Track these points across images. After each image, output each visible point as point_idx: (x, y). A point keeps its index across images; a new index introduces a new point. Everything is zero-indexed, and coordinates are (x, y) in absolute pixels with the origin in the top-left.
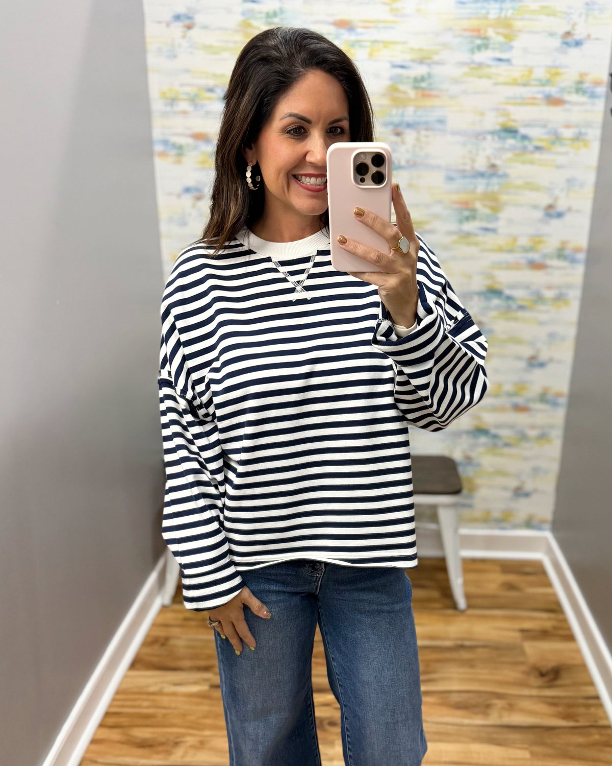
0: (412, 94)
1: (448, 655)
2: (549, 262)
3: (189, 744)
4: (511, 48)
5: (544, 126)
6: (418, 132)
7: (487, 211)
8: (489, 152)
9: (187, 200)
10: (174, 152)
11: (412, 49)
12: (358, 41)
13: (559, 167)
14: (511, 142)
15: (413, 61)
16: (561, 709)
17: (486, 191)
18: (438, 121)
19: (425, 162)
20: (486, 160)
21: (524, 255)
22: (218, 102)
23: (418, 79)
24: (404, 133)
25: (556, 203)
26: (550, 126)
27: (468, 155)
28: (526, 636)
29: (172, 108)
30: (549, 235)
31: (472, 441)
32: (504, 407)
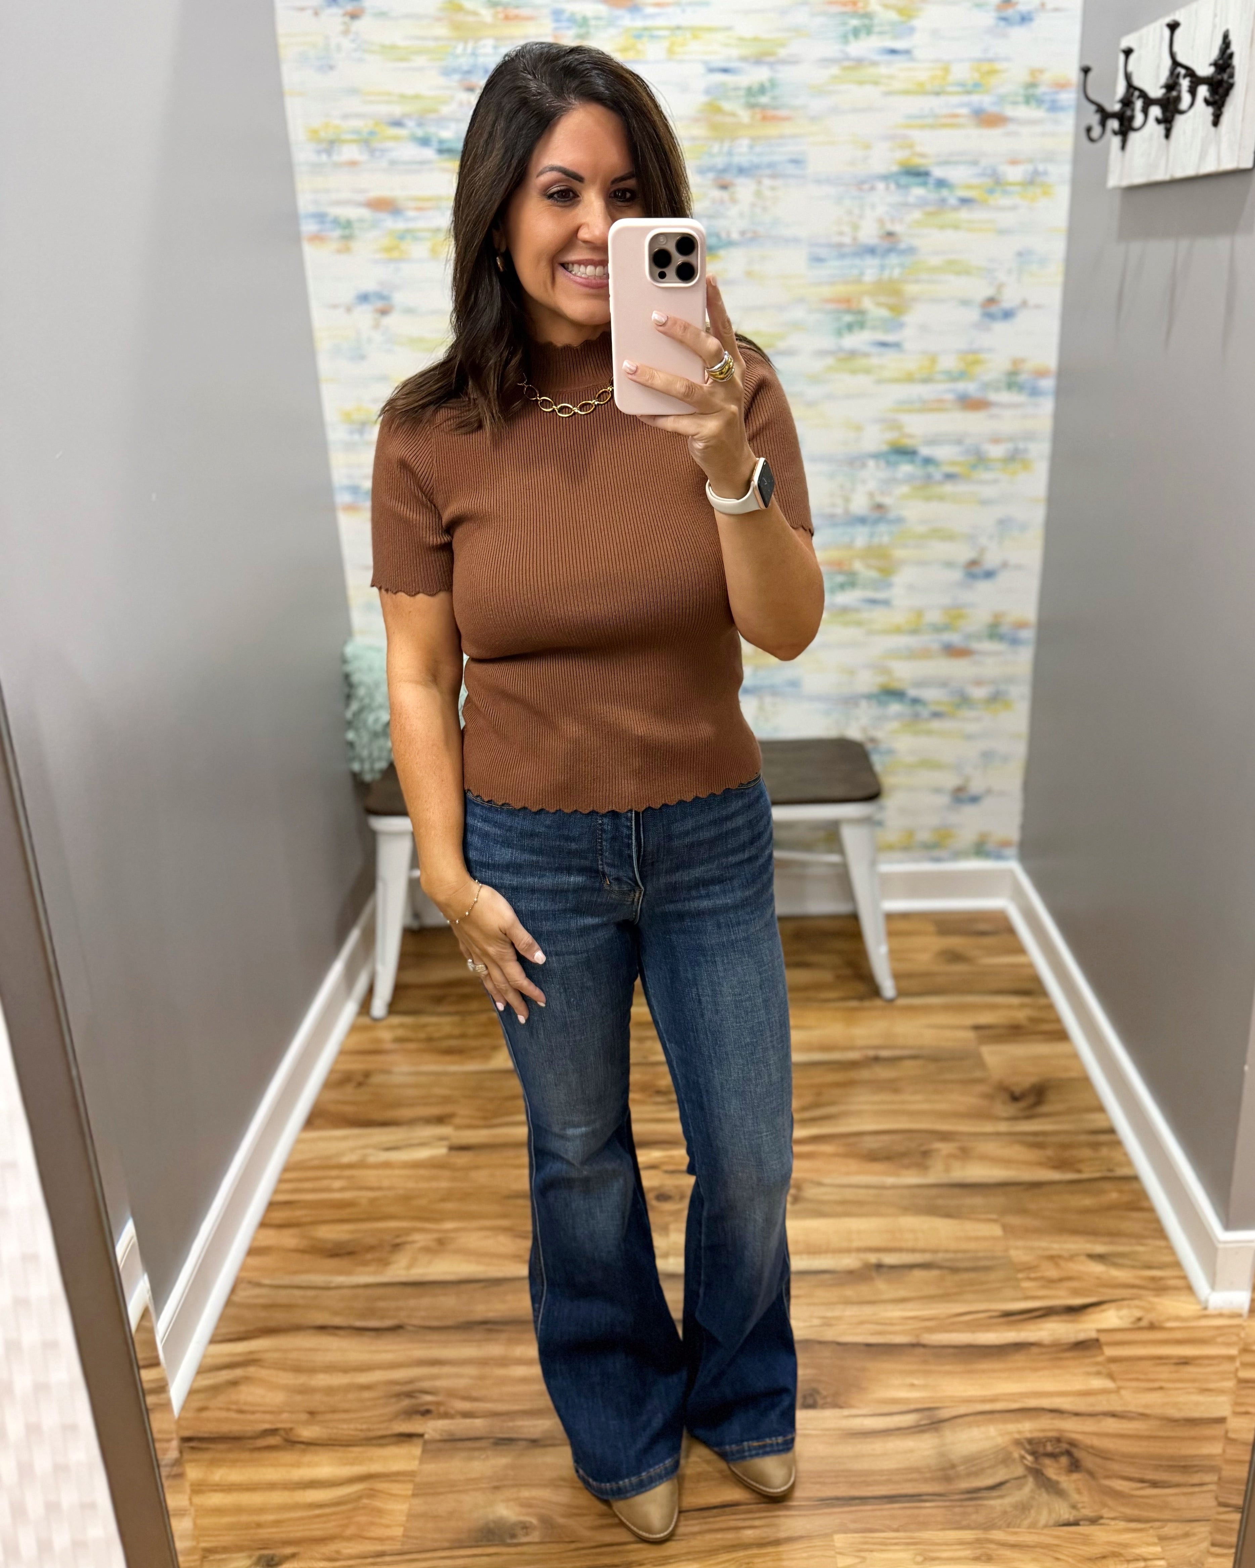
0: (745, 116)
1: (854, 1075)
2: (993, 397)
3: (418, 1245)
4: (912, 30)
5: (975, 163)
6: (759, 183)
7: (884, 313)
8: (881, 210)
9: (365, 316)
10: (336, 233)
11: (741, 39)
12: (646, 29)
13: (1003, 232)
14: (918, 192)
15: (744, 59)
16: (1049, 1152)
17: (880, 280)
18: (792, 161)
19: (773, 233)
20: (877, 225)
21: (951, 386)
22: (410, 144)
23: (754, 91)
24: (733, 185)
25: (1001, 294)
26: (984, 162)
27: (846, 218)
28: (985, 1037)
29: (330, 157)
30: (990, 350)
31: (877, 711)
32: (928, 650)
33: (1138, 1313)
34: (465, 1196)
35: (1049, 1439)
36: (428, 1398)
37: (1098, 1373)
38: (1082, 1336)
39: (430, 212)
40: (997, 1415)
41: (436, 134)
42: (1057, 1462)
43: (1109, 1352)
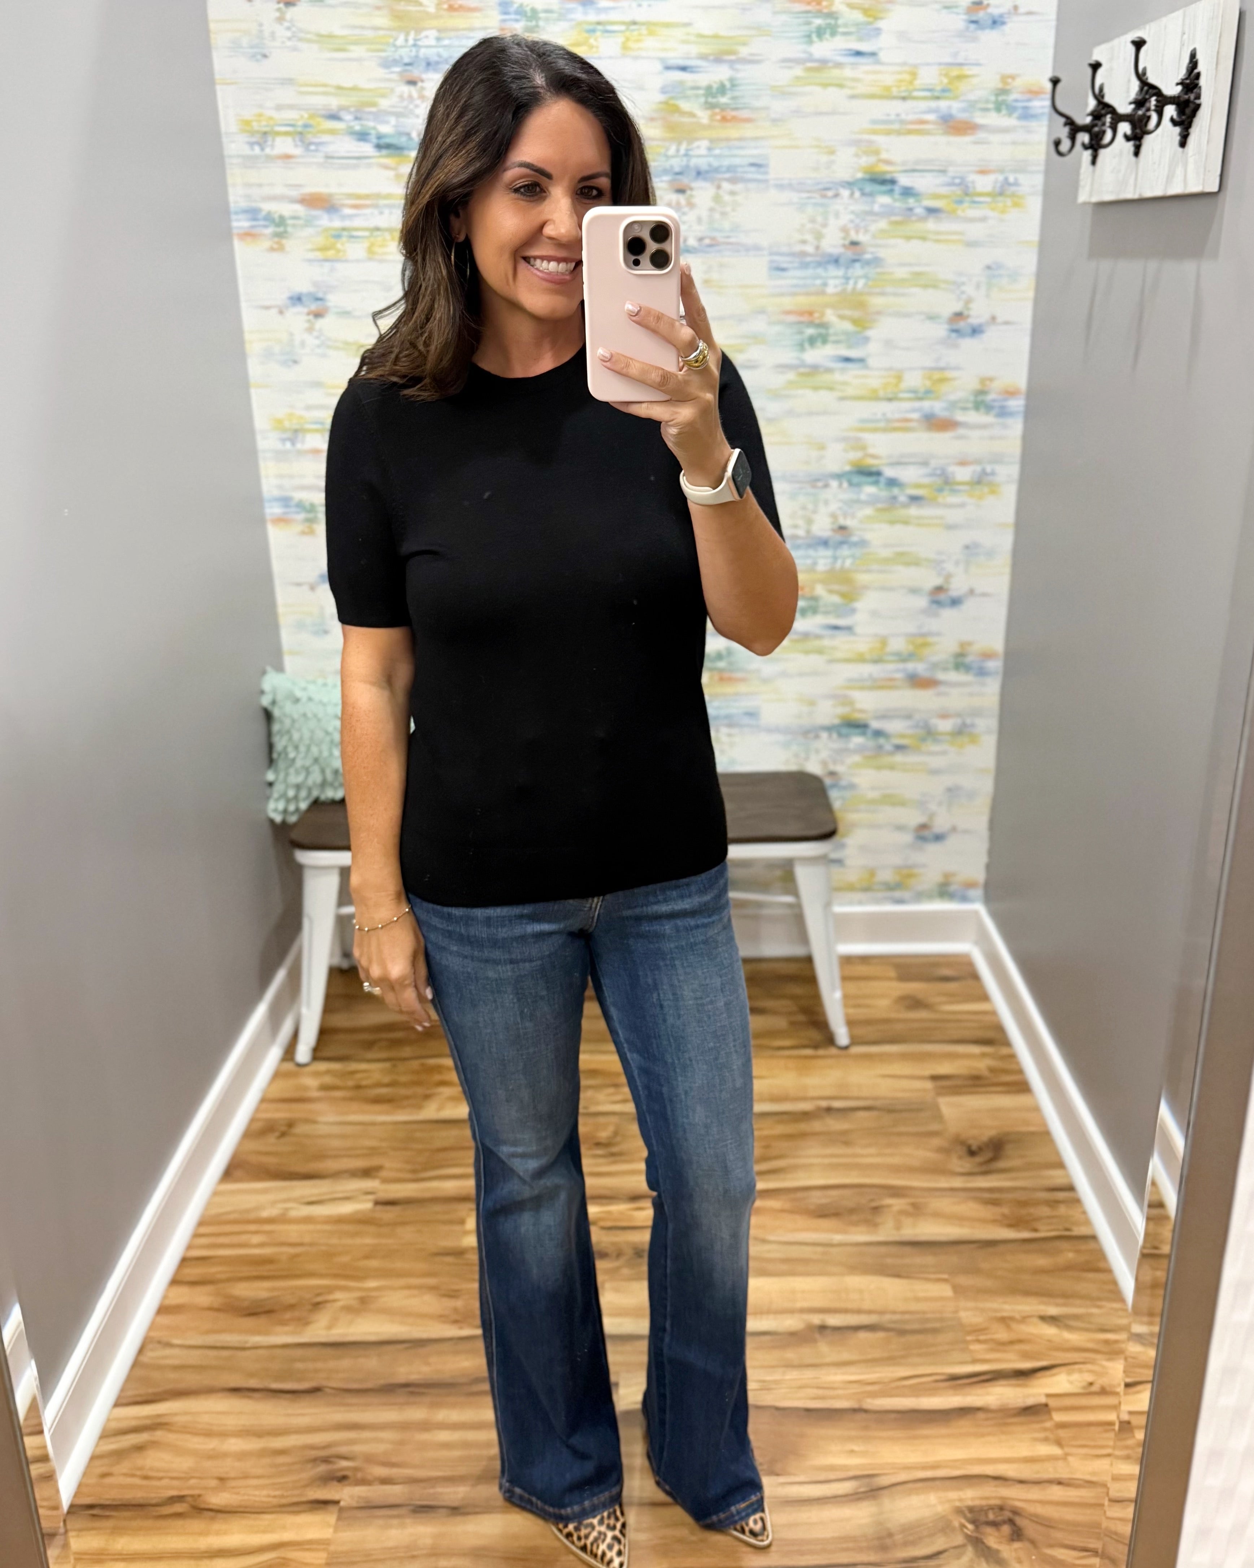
0: (704, 116)
1: (803, 1127)
2: (959, 416)
3: (340, 1304)
4: (878, 32)
5: (943, 172)
6: (719, 187)
7: (848, 326)
8: (845, 218)
9: (297, 317)
10: (270, 230)
11: (700, 36)
12: (599, 23)
13: (971, 244)
14: (885, 200)
15: (703, 57)
16: (1005, 1210)
17: (844, 291)
18: (753, 165)
19: (732, 240)
20: (842, 235)
21: (917, 404)
22: (347, 139)
23: (714, 90)
24: (691, 189)
25: (968, 309)
26: (952, 171)
27: (809, 226)
28: (943, 1087)
29: (262, 149)
30: (957, 368)
31: (837, 744)
32: (891, 680)
33: (1089, 1378)
34: (390, 1254)
35: (992, 1507)
36: (344, 1464)
37: (1046, 1440)
38: (1031, 1401)
39: (367, 211)
40: (938, 1483)
41: (374, 128)
42: (998, 1530)
43: (1058, 1417)
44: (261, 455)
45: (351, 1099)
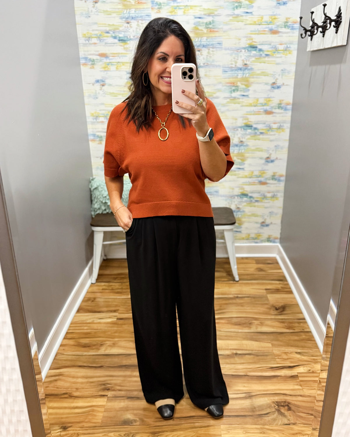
0: (205, 31)
1: (231, 301)
2: (274, 111)
3: (108, 345)
5: (270, 44)
6: (209, 50)
7: (243, 86)
8: (243, 58)
9: (98, 86)
10: (90, 63)
11: (204, 9)
12: (177, 6)
13: (277, 64)
14: (254, 52)
15: (205, 15)
16: (286, 324)
17: (243, 77)
18: (218, 43)
19: (213, 64)
20: (242, 62)
21: (262, 107)
22: (111, 38)
23: (208, 24)
24: (202, 50)
25: (277, 81)
26: (272, 44)
27: (233, 60)
28: (269, 292)
29: (89, 41)
30: (273, 97)
31: (240, 200)
32: (254, 182)
33: (309, 369)
34: (121, 332)
35: (282, 402)
36: (109, 386)
37: (297, 385)
38: (293, 374)
39: (116, 58)
40: (268, 395)
41: (118, 35)
42: (284, 407)
43: (300, 379)
44: (88, 123)
45: (111, 292)
